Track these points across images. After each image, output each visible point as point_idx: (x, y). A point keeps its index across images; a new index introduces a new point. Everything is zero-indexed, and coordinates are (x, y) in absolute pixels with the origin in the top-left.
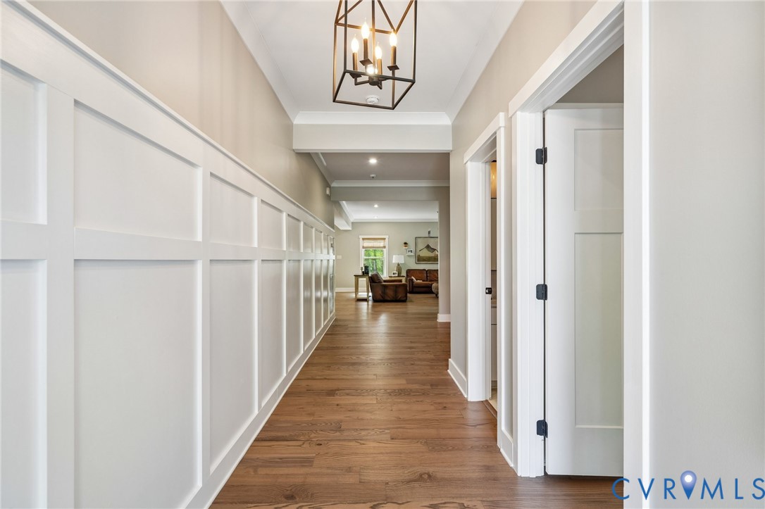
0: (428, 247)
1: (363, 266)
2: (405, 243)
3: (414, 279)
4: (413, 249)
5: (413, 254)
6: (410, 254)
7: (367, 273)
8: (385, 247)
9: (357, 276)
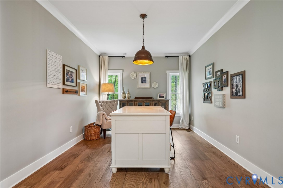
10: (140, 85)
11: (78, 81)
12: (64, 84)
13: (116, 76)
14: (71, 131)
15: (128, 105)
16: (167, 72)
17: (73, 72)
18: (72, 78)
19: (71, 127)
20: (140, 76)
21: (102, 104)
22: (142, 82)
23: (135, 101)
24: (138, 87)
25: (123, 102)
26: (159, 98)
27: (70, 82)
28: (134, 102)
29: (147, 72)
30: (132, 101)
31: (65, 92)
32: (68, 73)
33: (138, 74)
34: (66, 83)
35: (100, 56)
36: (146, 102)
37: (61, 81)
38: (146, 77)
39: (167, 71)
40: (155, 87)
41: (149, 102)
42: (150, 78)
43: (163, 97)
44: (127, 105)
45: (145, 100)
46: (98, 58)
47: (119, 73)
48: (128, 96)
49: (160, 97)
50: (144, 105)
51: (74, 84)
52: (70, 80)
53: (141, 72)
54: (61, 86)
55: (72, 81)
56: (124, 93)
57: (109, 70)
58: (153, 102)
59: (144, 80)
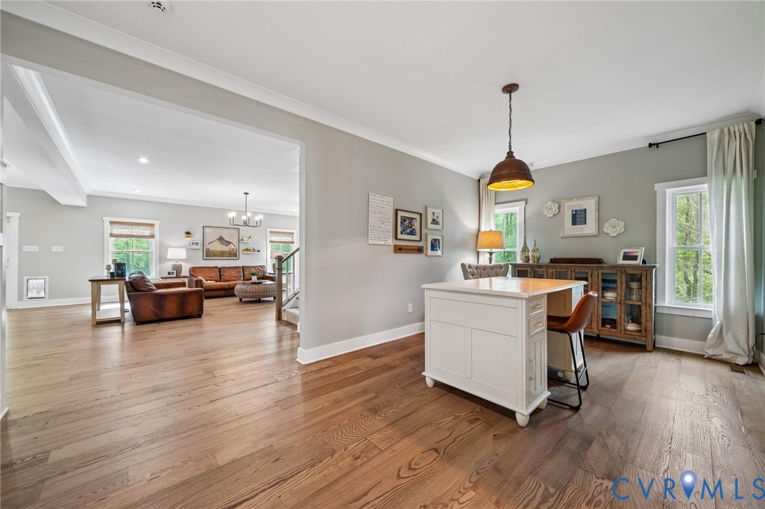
0: (221, 239)
1: (110, 263)
2: (188, 233)
3: (203, 280)
4: (200, 242)
5: (199, 247)
6: (195, 247)
7: (122, 275)
8: (152, 236)
9: (96, 282)
10: (569, 228)
11: (424, 231)
12: (396, 238)
13: (512, 214)
14: (410, 310)
15: (532, 275)
16: (657, 187)
17: (413, 218)
18: (411, 227)
19: (411, 305)
20: (568, 209)
21: (474, 271)
22: (574, 223)
23: (547, 267)
24: (562, 235)
25: (519, 269)
26: (621, 262)
27: (408, 234)
28: (545, 269)
29: (588, 196)
30: (540, 267)
31: (398, 249)
32: (405, 220)
33: (562, 204)
34: (400, 236)
35: (479, 181)
36: (577, 270)
37: (391, 234)
38: (585, 210)
39: (656, 185)
40: (615, 232)
41: (587, 270)
42: (599, 210)
43: (635, 258)
44: (529, 276)
45: (574, 265)
46: (475, 185)
47: (517, 209)
48: (534, 257)
49: (626, 257)
50: (573, 278)
51: (416, 237)
52: (409, 231)
53: (571, 199)
54: (391, 242)
55: (412, 233)
56: (525, 249)
57: (496, 204)
58: (600, 271)
59: (578, 217)
